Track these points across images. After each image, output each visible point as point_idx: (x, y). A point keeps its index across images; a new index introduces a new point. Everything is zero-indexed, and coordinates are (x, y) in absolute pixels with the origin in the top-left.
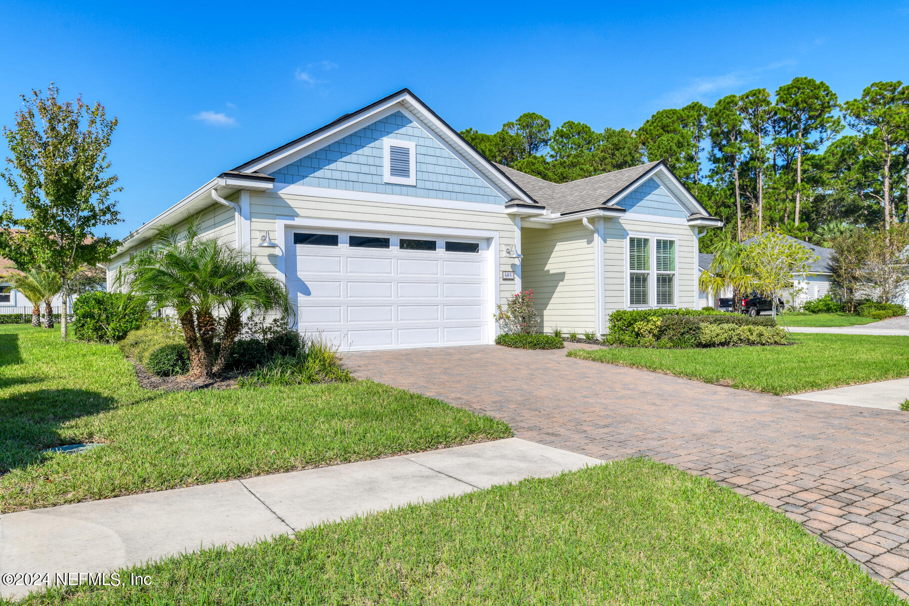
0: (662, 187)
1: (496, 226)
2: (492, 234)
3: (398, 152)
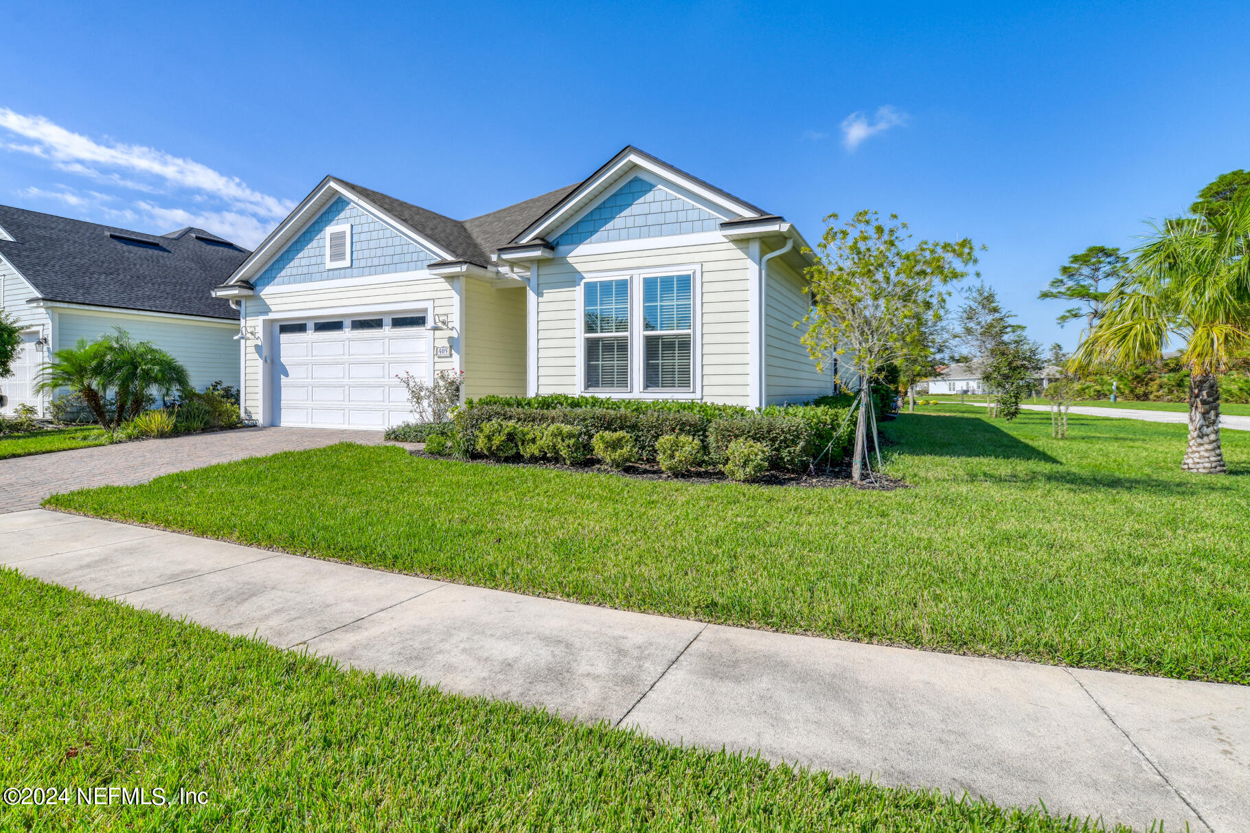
0: (660, 186)
1: (433, 295)
2: (429, 305)
3: (338, 239)
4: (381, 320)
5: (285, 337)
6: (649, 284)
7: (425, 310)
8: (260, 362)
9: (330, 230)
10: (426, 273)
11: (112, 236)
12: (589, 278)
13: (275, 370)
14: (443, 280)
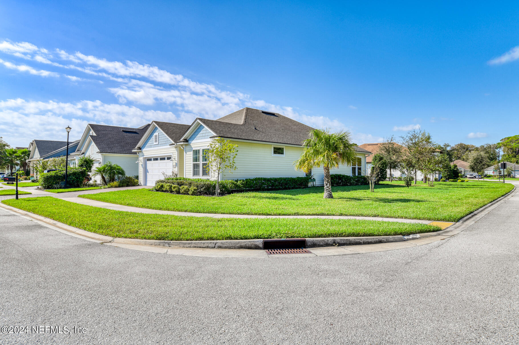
1: (172, 152)
2: (171, 154)
3: (156, 136)
4: (165, 158)
5: (148, 162)
6: (203, 150)
7: (171, 156)
8: (142, 169)
9: (155, 134)
10: (169, 146)
11: (123, 131)
12: (194, 149)
13: (146, 171)
14: (174, 148)
